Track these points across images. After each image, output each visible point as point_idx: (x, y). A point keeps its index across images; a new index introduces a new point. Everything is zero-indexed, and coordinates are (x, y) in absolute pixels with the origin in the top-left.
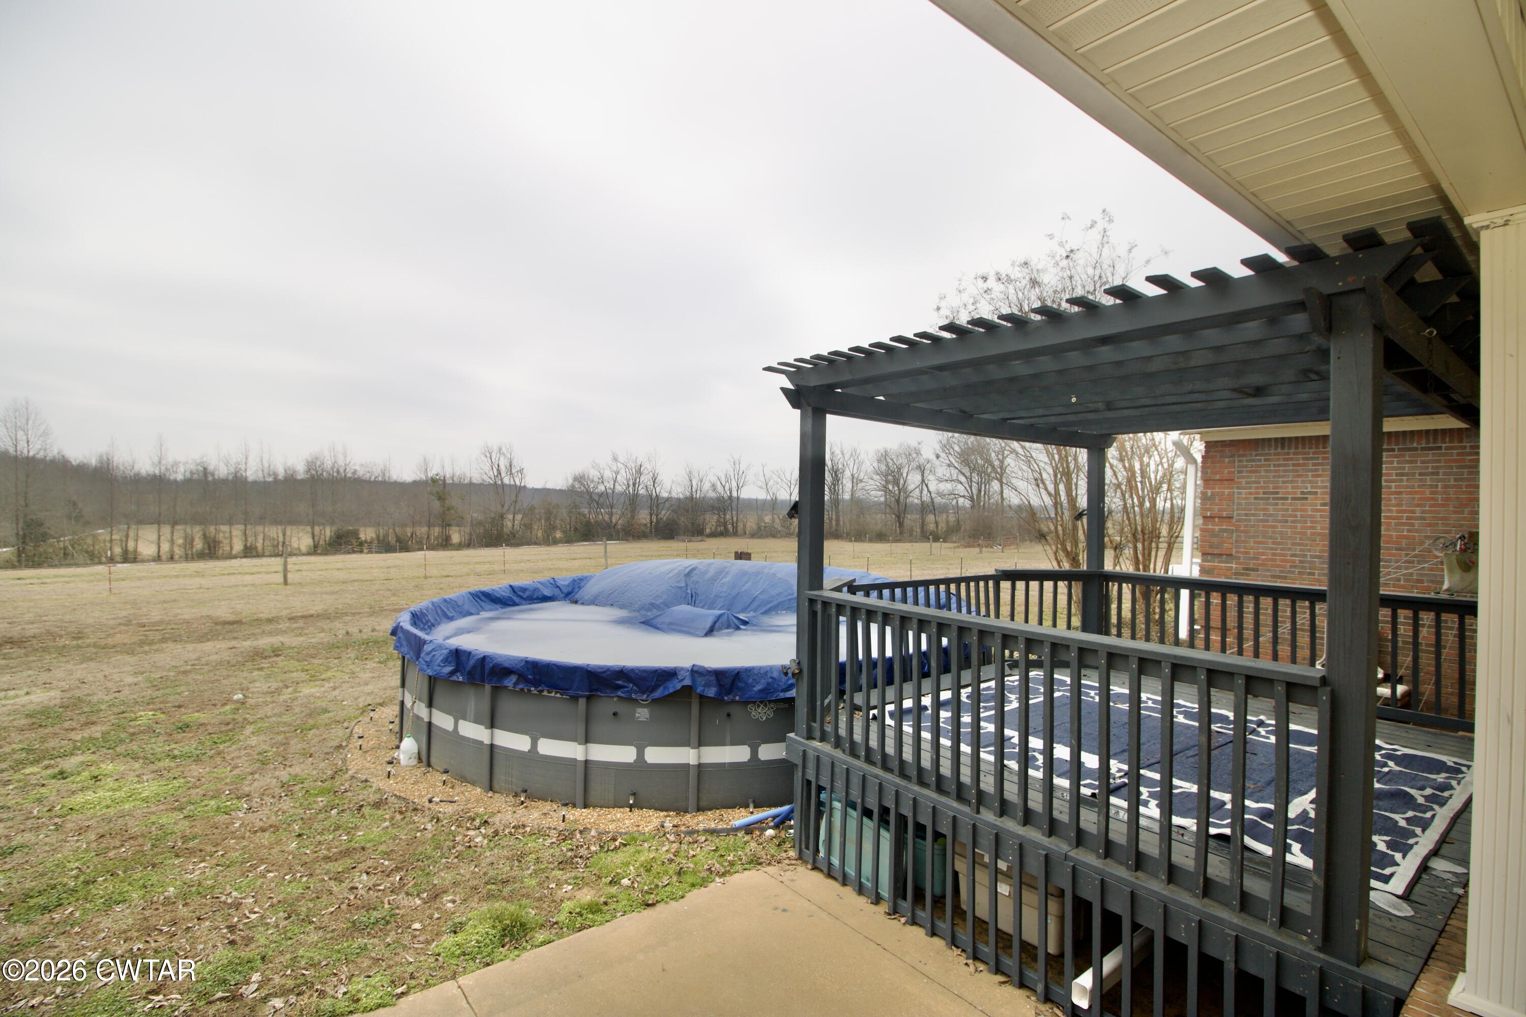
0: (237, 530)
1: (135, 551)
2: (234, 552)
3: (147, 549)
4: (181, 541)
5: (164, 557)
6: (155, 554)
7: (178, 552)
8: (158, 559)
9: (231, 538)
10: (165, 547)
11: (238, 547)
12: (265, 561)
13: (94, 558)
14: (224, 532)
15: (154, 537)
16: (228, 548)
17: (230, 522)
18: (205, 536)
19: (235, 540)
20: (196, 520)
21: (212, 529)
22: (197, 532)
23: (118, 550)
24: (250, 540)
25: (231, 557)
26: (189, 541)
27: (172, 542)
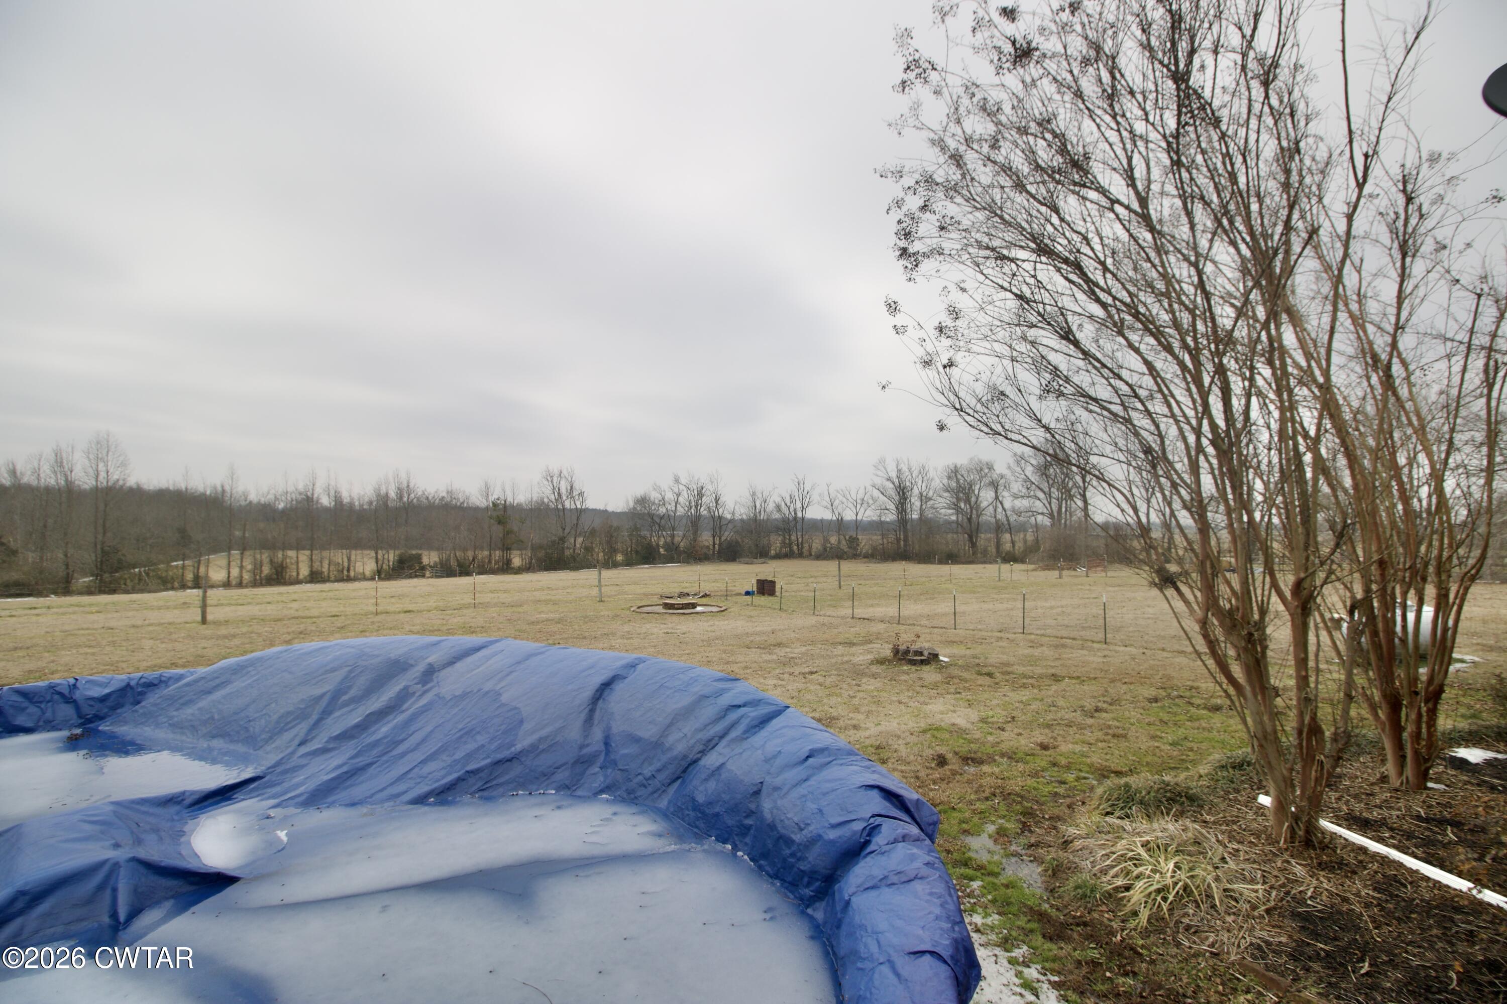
0: (304, 556)
1: (207, 576)
2: (301, 577)
3: (217, 574)
4: (249, 567)
5: (234, 583)
6: (225, 579)
7: (247, 577)
8: (227, 585)
9: (297, 563)
10: (235, 572)
11: (304, 571)
12: (327, 586)
13: (166, 584)
14: (291, 558)
15: (224, 562)
16: (294, 574)
17: (298, 547)
18: (271, 562)
19: (301, 565)
20: (267, 545)
21: (280, 555)
22: (265, 556)
23: (189, 576)
24: (316, 565)
25: (298, 582)
26: (258, 566)
27: (241, 567)
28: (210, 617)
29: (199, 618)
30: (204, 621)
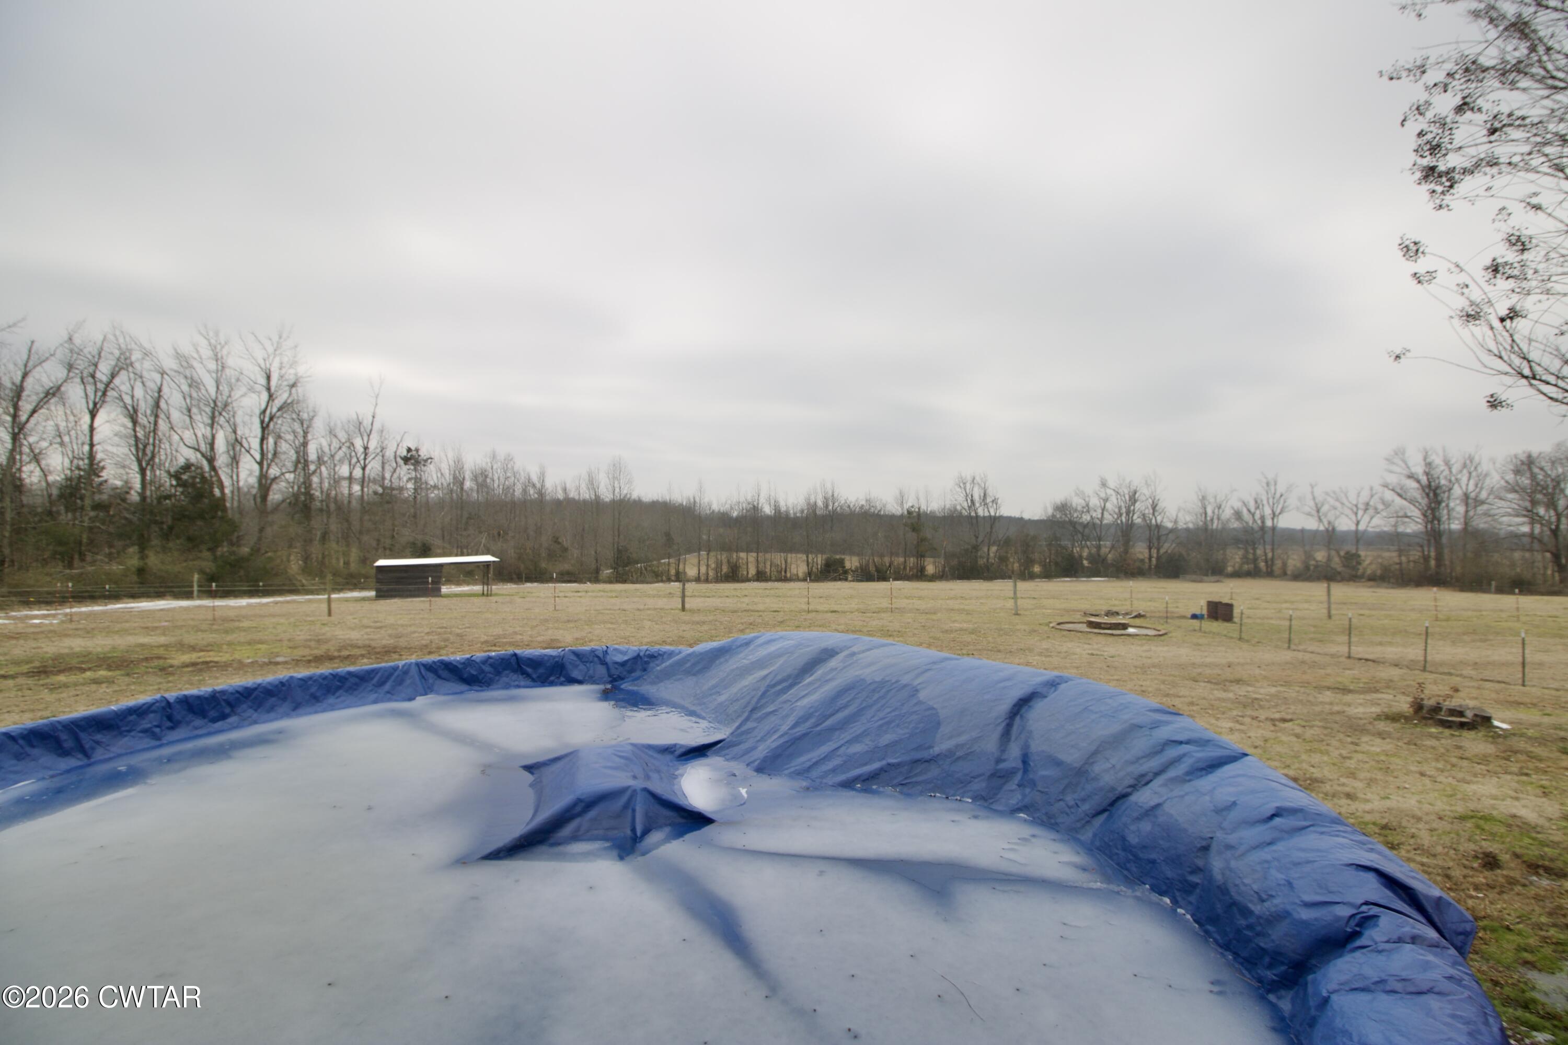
0: (752, 557)
1: (685, 573)
2: (750, 576)
3: (691, 572)
4: (713, 566)
5: (702, 578)
6: (697, 575)
7: (711, 573)
8: (698, 580)
9: (747, 563)
10: (703, 569)
11: (752, 571)
12: (769, 585)
13: (659, 576)
14: (743, 559)
15: (695, 561)
16: (745, 573)
17: (748, 551)
18: (729, 562)
19: (750, 566)
20: (726, 548)
21: (735, 556)
22: (724, 557)
23: (673, 572)
24: (761, 565)
25: (748, 580)
26: (719, 565)
27: (708, 566)
28: (687, 606)
29: (680, 606)
30: (683, 609)
